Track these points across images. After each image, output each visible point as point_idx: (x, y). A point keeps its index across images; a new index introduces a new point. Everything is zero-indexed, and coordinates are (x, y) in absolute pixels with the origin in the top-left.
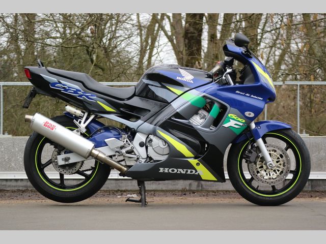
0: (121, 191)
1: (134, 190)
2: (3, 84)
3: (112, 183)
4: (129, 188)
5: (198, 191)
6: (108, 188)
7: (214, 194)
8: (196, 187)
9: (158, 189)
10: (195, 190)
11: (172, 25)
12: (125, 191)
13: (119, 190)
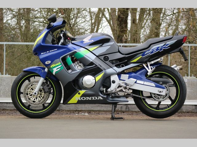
0: (78, 111)
1: (87, 110)
2: (6, 44)
3: (72, 106)
4: (83, 109)
5: (126, 111)
6: (70, 109)
7: (136, 113)
8: (125, 109)
9: (101, 110)
10: (124, 111)
11: (110, 14)
12: (80, 111)
13: (77, 110)
